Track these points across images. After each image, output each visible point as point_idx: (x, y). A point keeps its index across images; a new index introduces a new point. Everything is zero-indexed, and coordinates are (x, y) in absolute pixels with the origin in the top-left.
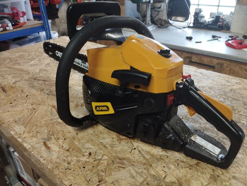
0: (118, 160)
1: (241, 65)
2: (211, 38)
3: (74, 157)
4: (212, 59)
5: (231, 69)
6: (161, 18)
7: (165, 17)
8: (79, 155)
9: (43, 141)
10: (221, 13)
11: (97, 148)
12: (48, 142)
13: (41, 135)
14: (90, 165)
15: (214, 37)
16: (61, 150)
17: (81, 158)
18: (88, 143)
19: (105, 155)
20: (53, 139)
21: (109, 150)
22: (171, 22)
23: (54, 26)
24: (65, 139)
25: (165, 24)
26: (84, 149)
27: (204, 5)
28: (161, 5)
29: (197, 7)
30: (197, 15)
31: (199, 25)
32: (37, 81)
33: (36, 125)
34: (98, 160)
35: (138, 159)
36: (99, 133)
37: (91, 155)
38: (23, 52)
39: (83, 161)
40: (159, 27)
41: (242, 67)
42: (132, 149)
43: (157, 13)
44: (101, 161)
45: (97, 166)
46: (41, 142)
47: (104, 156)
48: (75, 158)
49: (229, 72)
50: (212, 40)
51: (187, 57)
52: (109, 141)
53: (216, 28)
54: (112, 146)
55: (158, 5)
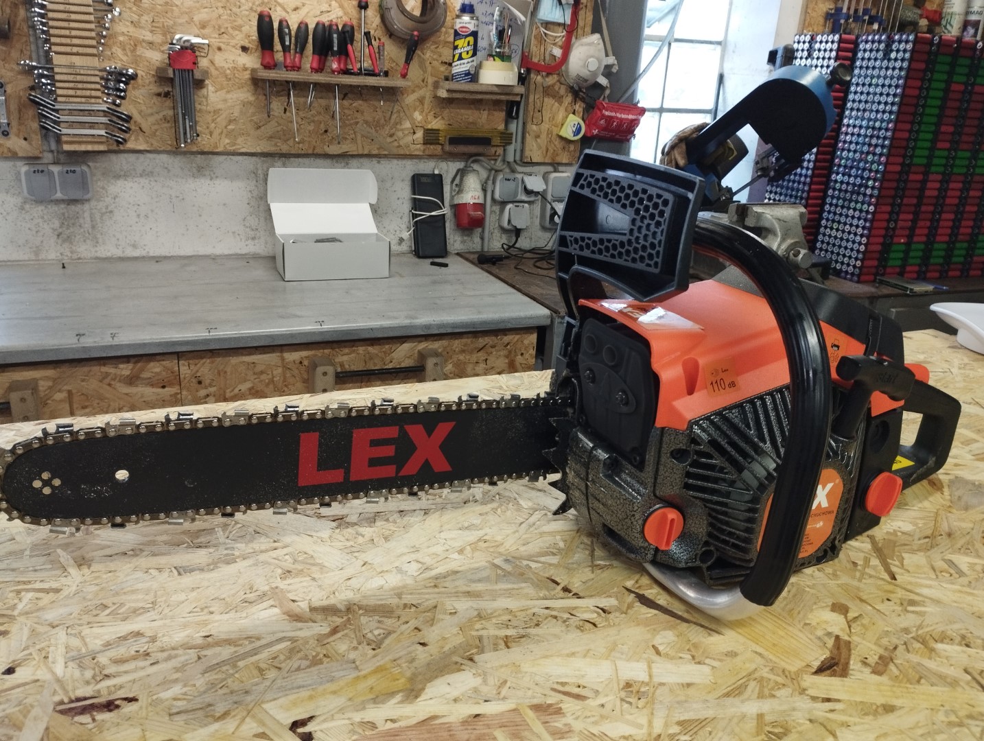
1: (104, 369)
41: (107, 374)
49: (67, 406)
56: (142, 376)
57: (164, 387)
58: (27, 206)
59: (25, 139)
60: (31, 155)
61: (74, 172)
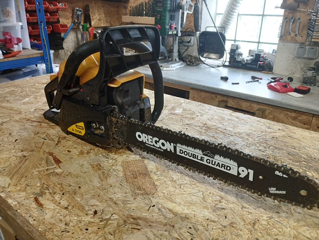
0: (132, 220)
1: (287, 112)
2: (250, 80)
3: (74, 216)
4: (252, 104)
5: (274, 116)
6: (191, 55)
7: (195, 53)
8: (81, 213)
9: (33, 196)
10: (262, 51)
11: (105, 205)
12: (40, 197)
13: (31, 189)
14: (94, 226)
15: (253, 78)
16: (57, 208)
17: (83, 218)
18: (94, 198)
19: (114, 213)
20: (48, 194)
21: (120, 207)
22: (203, 59)
23: (58, 58)
24: (63, 194)
25: (195, 61)
26: (88, 207)
27: (242, 41)
28: (191, 39)
29: (233, 43)
30: (234, 52)
31: (236, 64)
32: (31, 122)
33: (26, 176)
34: (106, 219)
35: (158, 219)
36: (109, 186)
37: (97, 213)
38: (15, 87)
39: (86, 222)
40: (189, 65)
41: (287, 114)
42: (150, 206)
43: (186, 48)
44: (110, 222)
45: (104, 228)
46: (31, 198)
47: (113, 215)
48: (76, 218)
50: (251, 82)
51: (222, 101)
52: (121, 196)
53: (256, 68)
54: (125, 202)
55: (187, 39)
56: (299, 118)
57: (305, 124)
58: (295, 59)
59: (302, 37)
60: (301, 42)
61: (313, 49)
